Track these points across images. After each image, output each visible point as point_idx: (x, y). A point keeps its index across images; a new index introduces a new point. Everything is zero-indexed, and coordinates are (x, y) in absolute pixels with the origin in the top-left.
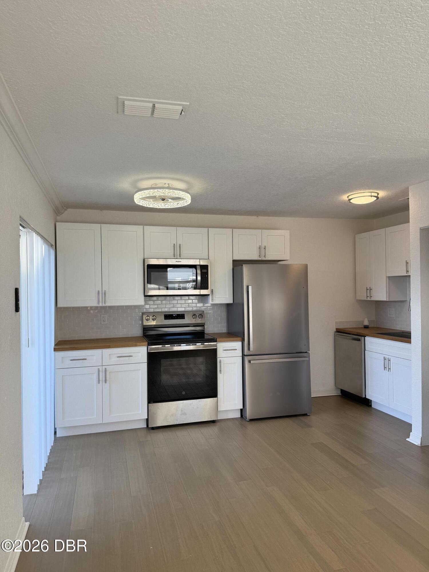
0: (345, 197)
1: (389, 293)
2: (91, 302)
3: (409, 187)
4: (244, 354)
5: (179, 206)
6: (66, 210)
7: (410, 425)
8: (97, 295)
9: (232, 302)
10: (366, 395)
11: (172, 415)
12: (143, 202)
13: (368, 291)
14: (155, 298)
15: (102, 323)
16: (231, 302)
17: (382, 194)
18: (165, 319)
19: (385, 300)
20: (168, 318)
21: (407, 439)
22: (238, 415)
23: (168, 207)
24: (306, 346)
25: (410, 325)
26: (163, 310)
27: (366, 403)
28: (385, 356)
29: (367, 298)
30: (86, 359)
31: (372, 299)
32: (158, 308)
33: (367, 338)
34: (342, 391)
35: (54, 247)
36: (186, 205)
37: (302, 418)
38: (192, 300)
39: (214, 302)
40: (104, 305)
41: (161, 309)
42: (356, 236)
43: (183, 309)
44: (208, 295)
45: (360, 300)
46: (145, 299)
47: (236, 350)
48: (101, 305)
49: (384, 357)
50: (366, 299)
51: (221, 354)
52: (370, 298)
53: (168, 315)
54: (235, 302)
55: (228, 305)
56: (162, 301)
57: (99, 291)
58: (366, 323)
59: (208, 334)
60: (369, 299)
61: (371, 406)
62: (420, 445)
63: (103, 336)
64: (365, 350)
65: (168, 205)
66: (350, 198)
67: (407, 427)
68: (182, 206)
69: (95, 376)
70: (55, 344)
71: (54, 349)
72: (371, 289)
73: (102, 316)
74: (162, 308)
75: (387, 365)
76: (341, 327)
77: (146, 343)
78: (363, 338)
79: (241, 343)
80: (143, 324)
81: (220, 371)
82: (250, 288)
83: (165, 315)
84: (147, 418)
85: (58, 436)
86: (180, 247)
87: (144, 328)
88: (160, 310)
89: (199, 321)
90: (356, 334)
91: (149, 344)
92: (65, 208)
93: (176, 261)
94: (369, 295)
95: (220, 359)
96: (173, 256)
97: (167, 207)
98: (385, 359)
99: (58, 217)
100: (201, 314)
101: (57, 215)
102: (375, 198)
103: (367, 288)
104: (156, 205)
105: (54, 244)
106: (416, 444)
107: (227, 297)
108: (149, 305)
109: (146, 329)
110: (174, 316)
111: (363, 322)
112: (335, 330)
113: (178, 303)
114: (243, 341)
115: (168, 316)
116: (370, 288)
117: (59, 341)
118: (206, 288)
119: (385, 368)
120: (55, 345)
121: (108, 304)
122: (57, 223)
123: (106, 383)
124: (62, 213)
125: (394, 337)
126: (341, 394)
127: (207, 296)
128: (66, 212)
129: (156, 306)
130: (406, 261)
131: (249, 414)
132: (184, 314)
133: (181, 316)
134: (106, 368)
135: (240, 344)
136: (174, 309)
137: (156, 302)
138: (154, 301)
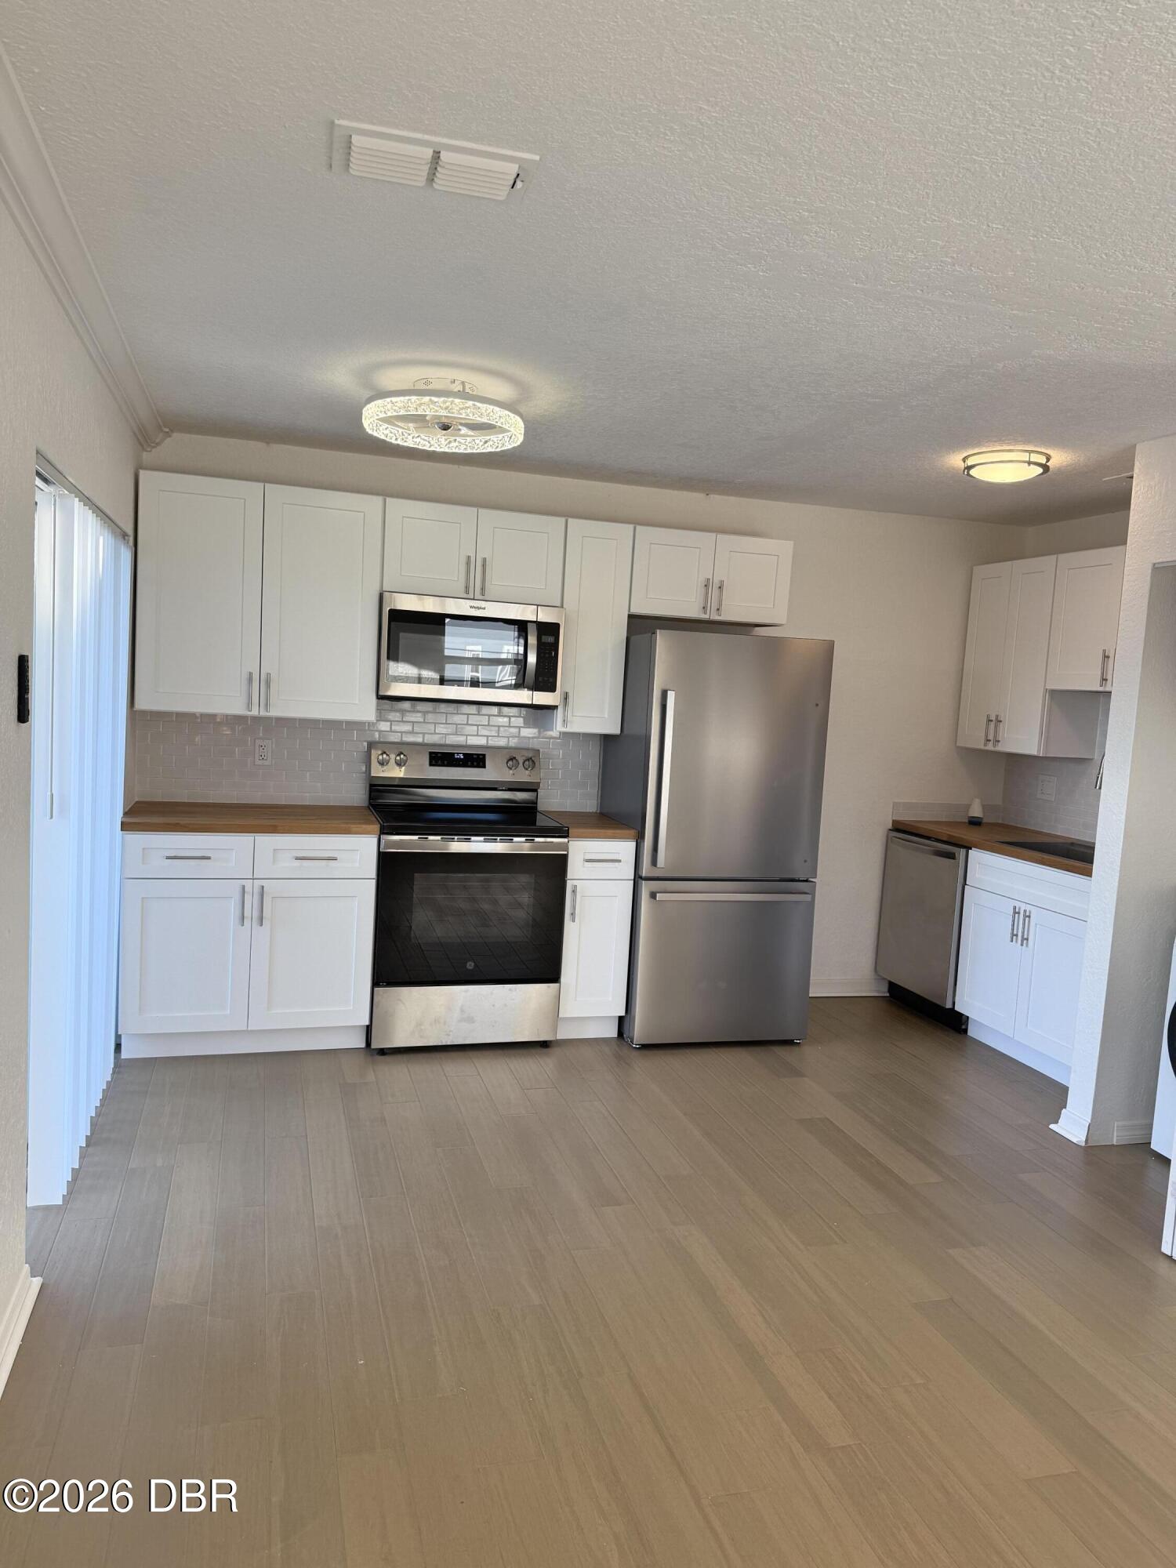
0: (956, 460)
1: (1047, 736)
2: (229, 702)
3: (1134, 447)
4: (640, 874)
5: (490, 450)
6: (168, 435)
7: (1063, 1091)
8: (245, 682)
9: (618, 732)
10: (954, 1004)
11: (435, 1021)
12: (386, 429)
13: (992, 725)
14: (407, 705)
15: (258, 762)
17: (1059, 458)
18: (431, 765)
19: (1034, 752)
20: (440, 762)
21: (1052, 1126)
22: (612, 1032)
23: (457, 451)
24: (807, 863)
25: (1094, 827)
26: (429, 739)
27: (956, 1023)
28: (1017, 904)
29: (985, 745)
30: (209, 858)
31: (1000, 748)
32: (412, 732)
33: (974, 854)
34: (893, 987)
35: (131, 539)
36: (508, 446)
37: (780, 1051)
38: (510, 717)
39: (569, 729)
40: (263, 713)
41: (421, 735)
42: (976, 569)
43: (482, 741)
44: (555, 707)
45: (967, 749)
46: (377, 703)
47: (619, 861)
48: (255, 712)
49: (1015, 908)
50: (982, 747)
51: (575, 870)
52: (994, 746)
53: (439, 755)
54: (625, 732)
55: (607, 739)
56: (425, 713)
57: (251, 674)
58: (976, 811)
59: (545, 814)
60: (990, 747)
61: (965, 1031)
62: (1083, 1144)
63: (257, 798)
64: (965, 884)
65: (457, 444)
66: (970, 462)
67: (1056, 1095)
68: (498, 450)
69: (233, 907)
70: (126, 810)
71: (123, 824)
72: (1001, 721)
73: (258, 742)
74: (424, 734)
75: (1020, 927)
76: (906, 817)
77: (376, 827)
78: (963, 851)
79: (635, 843)
80: (370, 773)
81: (573, 914)
82: (671, 696)
83: (431, 753)
84: (367, 1023)
85: (124, 1055)
86: (484, 566)
87: (371, 786)
88: (419, 739)
89: (523, 776)
90: (945, 839)
91: (384, 831)
92: (167, 430)
93: (471, 607)
94: (991, 737)
95: (575, 883)
96: (463, 589)
97: (454, 451)
98: (1016, 912)
99: (145, 453)
100: (532, 759)
101: (144, 450)
102: (1040, 470)
103: (988, 716)
104: (425, 442)
105: (130, 531)
106: (1075, 1140)
107: (606, 716)
108: (389, 723)
109: (377, 789)
110: (456, 757)
111: (968, 807)
112: (890, 826)
113: (470, 722)
114: (640, 838)
115: (441, 758)
116: (997, 716)
117: (137, 802)
118: (552, 688)
119: (1014, 935)
120: (126, 814)
121: (274, 712)
122: (142, 474)
123: (261, 925)
124: (158, 444)
125: (1046, 856)
126: (888, 995)
127: (551, 711)
128: (169, 439)
129: (408, 728)
130: (1104, 651)
131: (639, 1031)
132: (484, 755)
133: (476, 760)
134: (263, 887)
135: (631, 846)
136: (459, 740)
137: (407, 714)
138: (403, 712)
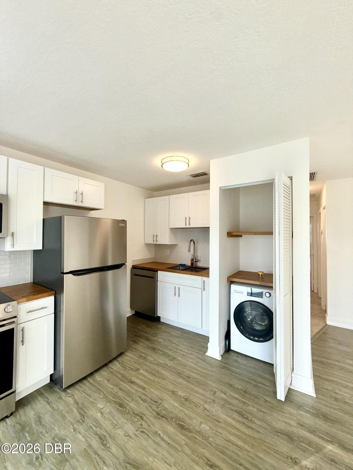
16: (40, 248)
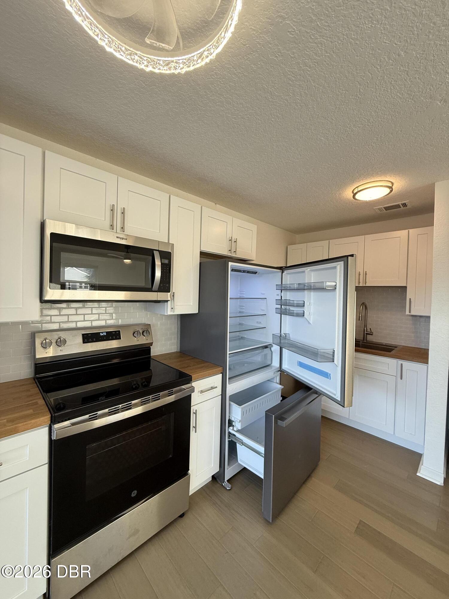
9: (196, 311)
14: (64, 305)
18: (84, 342)
20: (90, 340)
26: (80, 325)
32: (68, 322)
42: (289, 246)
44: (167, 301)
46: (41, 306)
47: (215, 387)
53: (89, 335)
56: (76, 309)
62: (443, 485)
74: (76, 322)
77: (47, 416)
80: (35, 356)
81: (195, 427)
83: (83, 335)
87: (36, 364)
88: (73, 325)
89: (141, 340)
100: (146, 330)
107: (192, 304)
108: (49, 318)
110: (101, 334)
114: (224, 372)
115: (91, 337)
118: (167, 290)
127: (165, 303)
129: (65, 319)
132: (119, 331)
133: (114, 335)
135: (219, 377)
136: (102, 323)
137: (64, 310)
138: (60, 309)
